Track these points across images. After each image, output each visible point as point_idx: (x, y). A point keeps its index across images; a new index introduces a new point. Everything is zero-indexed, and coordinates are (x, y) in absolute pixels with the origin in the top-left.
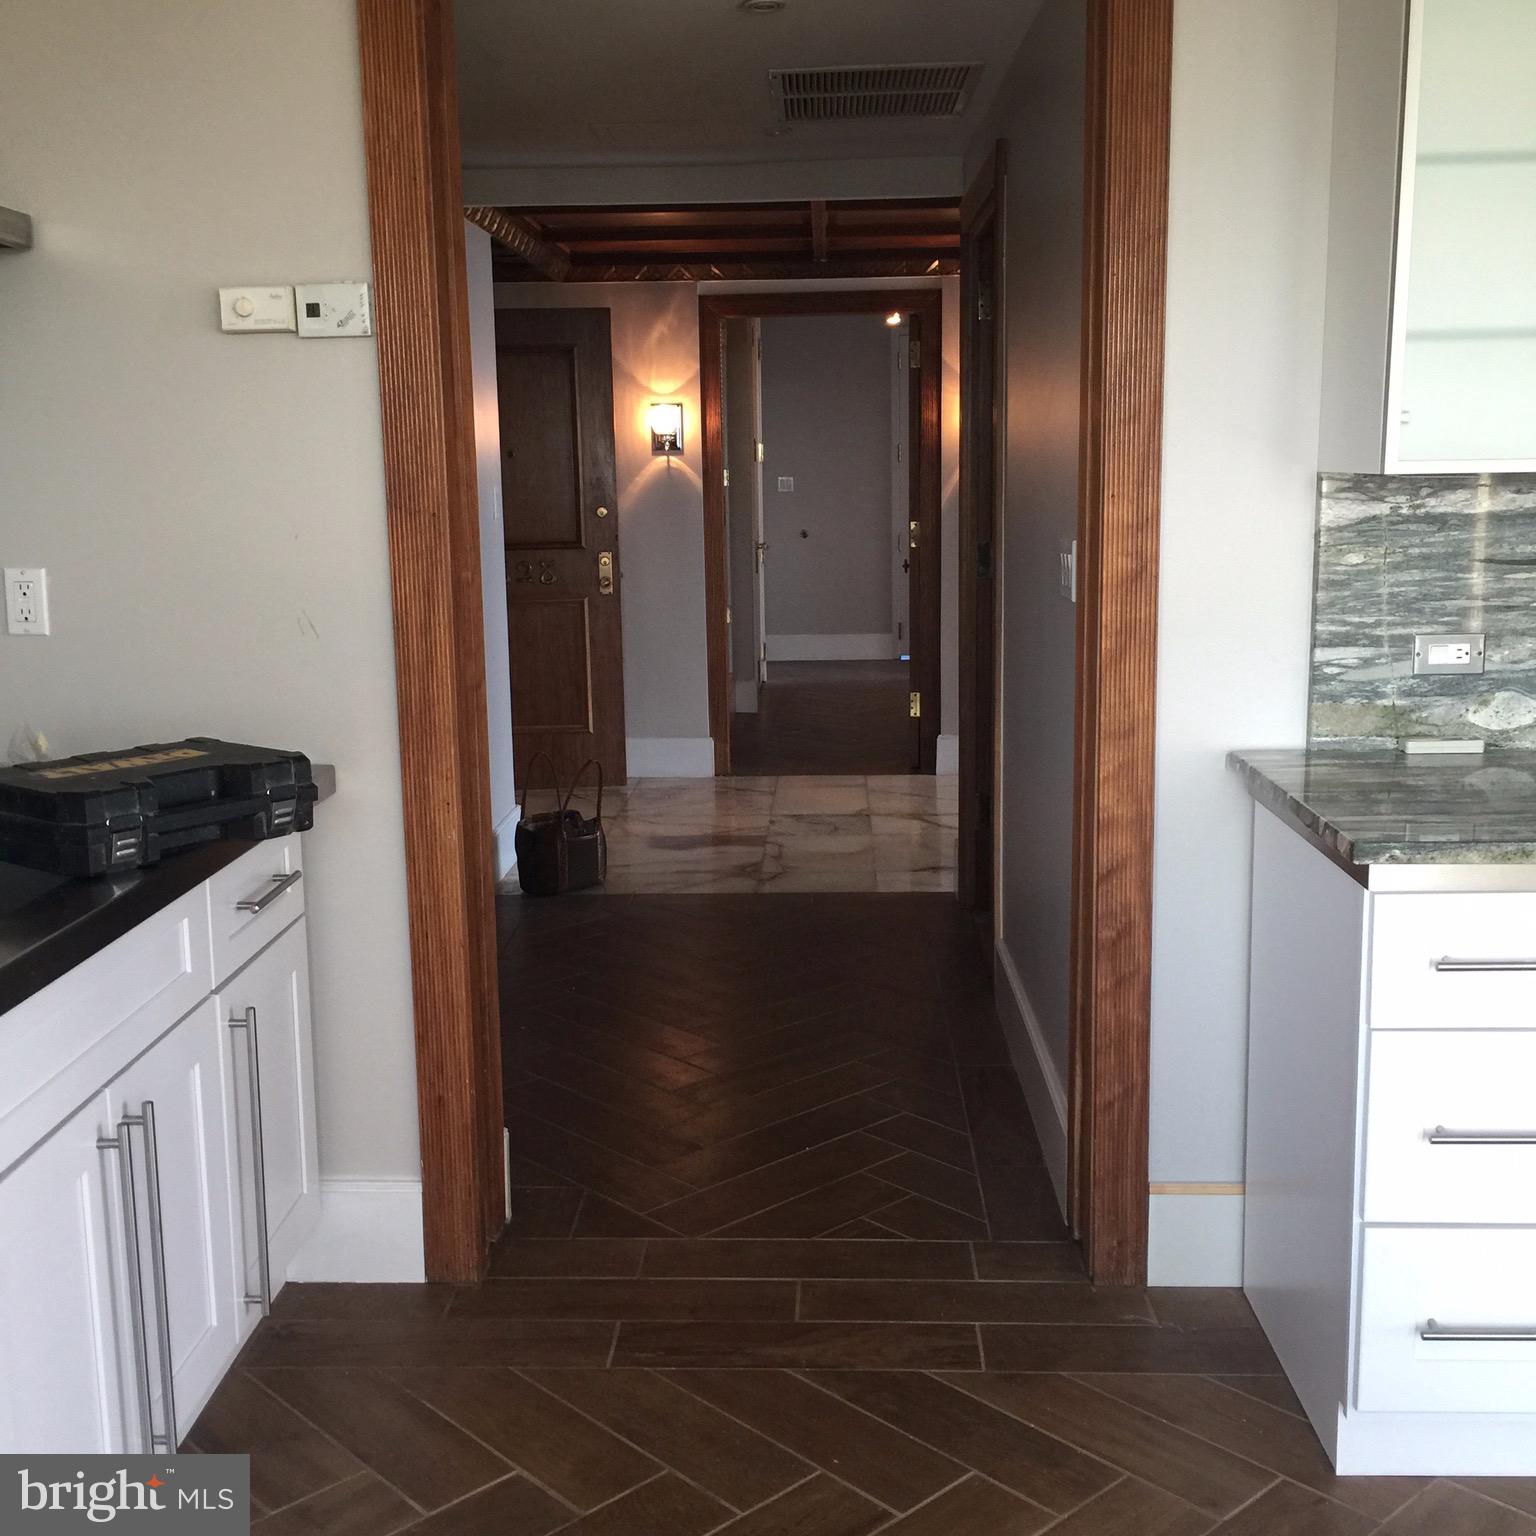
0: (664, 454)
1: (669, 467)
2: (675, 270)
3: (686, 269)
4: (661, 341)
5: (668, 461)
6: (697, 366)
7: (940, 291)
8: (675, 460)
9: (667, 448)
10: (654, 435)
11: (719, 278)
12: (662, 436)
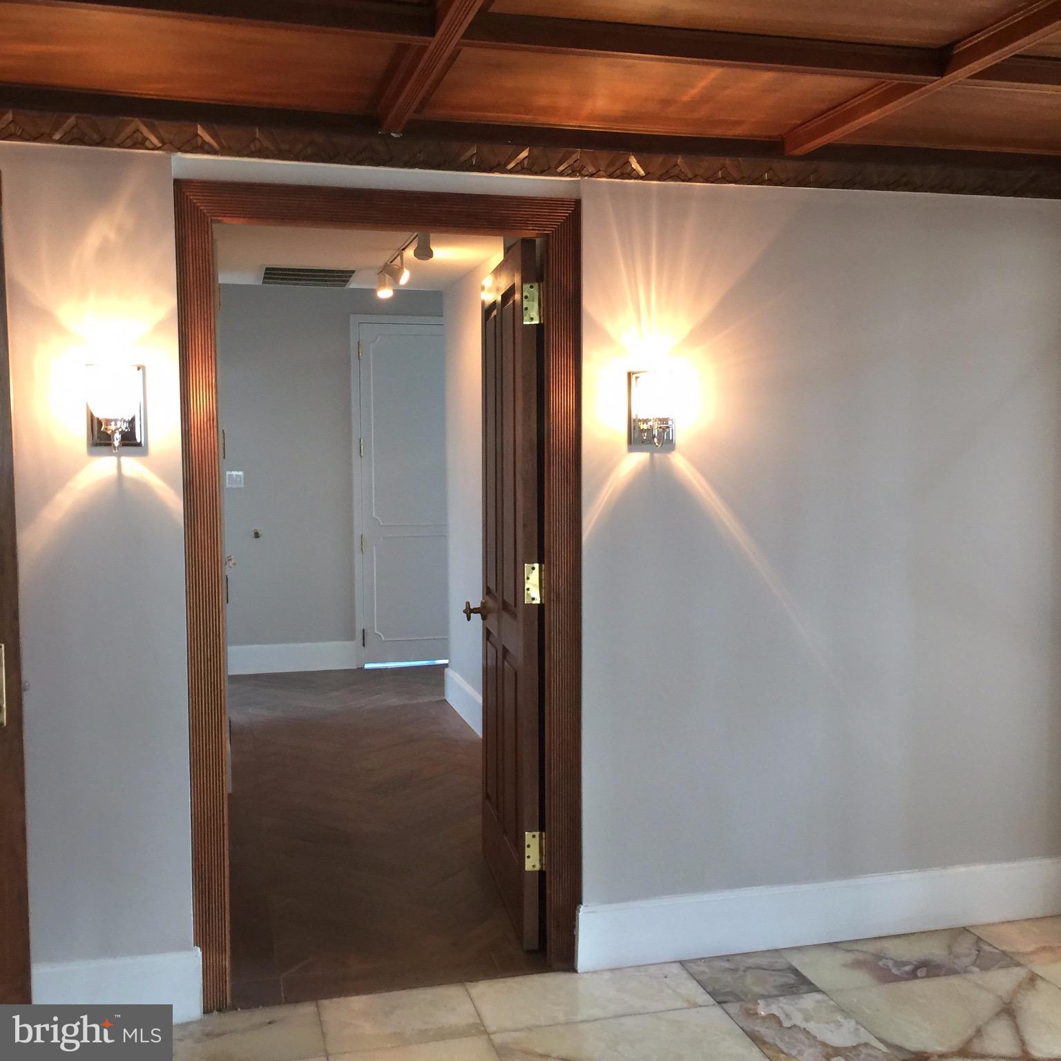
0: (111, 454)
1: (120, 477)
2: (129, 130)
3: (153, 129)
4: (103, 253)
5: (119, 466)
6: (171, 302)
7: (578, 203)
8: (133, 466)
9: (116, 443)
10: (92, 418)
11: (212, 151)
12: (108, 422)
